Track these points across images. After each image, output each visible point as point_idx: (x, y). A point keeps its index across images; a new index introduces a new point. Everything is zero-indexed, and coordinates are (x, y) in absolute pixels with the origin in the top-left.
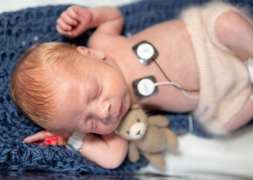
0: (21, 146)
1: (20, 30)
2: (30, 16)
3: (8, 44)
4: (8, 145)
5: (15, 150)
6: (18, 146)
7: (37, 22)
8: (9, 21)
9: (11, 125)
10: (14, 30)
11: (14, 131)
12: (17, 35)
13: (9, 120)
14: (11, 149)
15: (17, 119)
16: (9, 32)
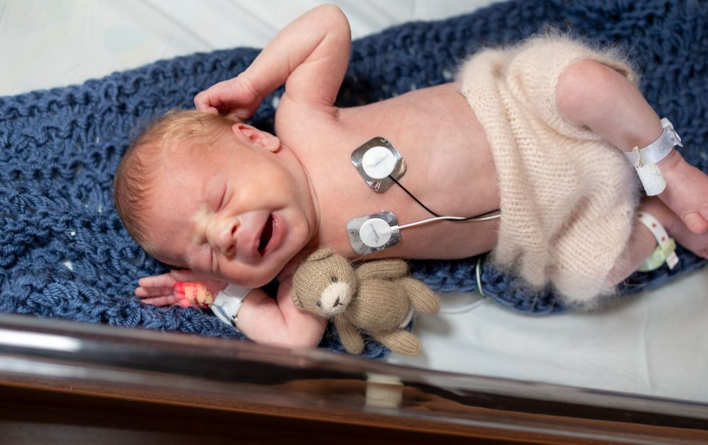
0: (125, 305)
1: (142, 103)
2: (161, 77)
3: (119, 131)
4: (103, 301)
5: (113, 309)
6: (119, 304)
7: (173, 87)
8: (120, 88)
9: (119, 273)
10: (131, 104)
11: (126, 284)
12: (136, 113)
13: (115, 263)
14: (106, 308)
15: (130, 261)
16: (122, 108)
